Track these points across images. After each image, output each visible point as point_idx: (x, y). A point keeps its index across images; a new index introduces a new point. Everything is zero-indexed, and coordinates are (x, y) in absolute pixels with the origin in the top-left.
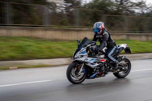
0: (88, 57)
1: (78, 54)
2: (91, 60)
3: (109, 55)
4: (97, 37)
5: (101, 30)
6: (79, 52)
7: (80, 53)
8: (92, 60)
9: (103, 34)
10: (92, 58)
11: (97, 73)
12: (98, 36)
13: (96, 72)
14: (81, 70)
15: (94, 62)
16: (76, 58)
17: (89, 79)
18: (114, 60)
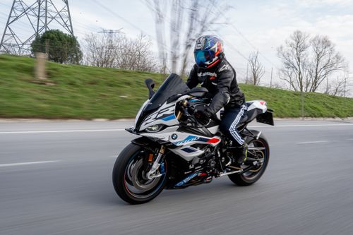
0: (178, 130)
1: (151, 121)
2: (187, 139)
3: (233, 128)
4: (200, 75)
5: (216, 58)
6: (154, 116)
7: (156, 119)
8: (189, 138)
9: (221, 70)
10: (188, 135)
11: (195, 175)
12: (204, 75)
13: (193, 173)
14: (156, 165)
15: (193, 146)
16: (144, 131)
17: (172, 188)
18: (241, 141)
